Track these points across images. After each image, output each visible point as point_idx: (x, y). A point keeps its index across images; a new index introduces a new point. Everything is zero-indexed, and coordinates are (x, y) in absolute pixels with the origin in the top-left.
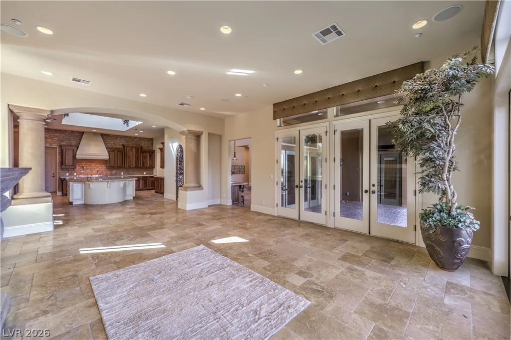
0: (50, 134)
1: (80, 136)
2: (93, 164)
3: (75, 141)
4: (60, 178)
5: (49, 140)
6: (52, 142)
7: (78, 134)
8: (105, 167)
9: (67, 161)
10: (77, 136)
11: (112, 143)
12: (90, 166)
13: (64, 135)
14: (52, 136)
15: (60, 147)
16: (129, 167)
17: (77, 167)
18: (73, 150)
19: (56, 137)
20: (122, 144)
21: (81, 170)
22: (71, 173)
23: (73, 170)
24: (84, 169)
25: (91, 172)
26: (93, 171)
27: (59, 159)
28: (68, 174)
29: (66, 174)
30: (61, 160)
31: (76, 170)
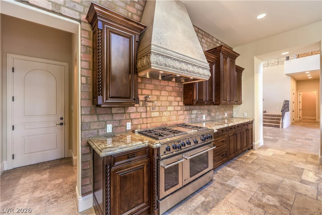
8: (182, 103)
12: (158, 98)
21: (142, 111)
22: (120, 121)
23: (123, 111)
24: (148, 108)
25: (160, 116)
26: (165, 113)
27: (85, 72)
28: (111, 125)
29: (105, 128)
30: (91, 75)
31: (130, 113)
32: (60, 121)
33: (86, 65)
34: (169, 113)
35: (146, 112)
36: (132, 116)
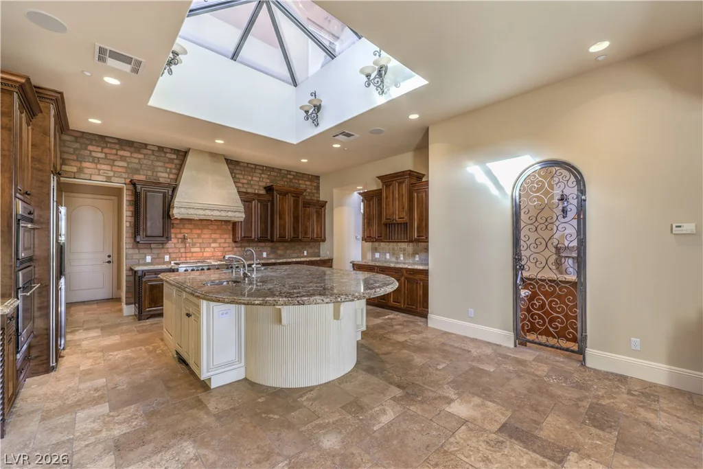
0: (106, 150)
1: (176, 162)
2: (205, 231)
3: (166, 172)
4: (131, 269)
5: (104, 167)
6: (111, 174)
7: (174, 156)
8: (231, 240)
9: (149, 224)
10: (171, 161)
11: (245, 181)
12: (199, 236)
13: (141, 156)
14: (112, 157)
15: (131, 187)
16: (282, 239)
17: (174, 240)
18: (164, 195)
19: (123, 158)
20: (264, 184)
21: (180, 246)
22: (158, 254)
23: (161, 247)
24: (187, 245)
25: (201, 252)
26: (207, 249)
27: (129, 219)
28: (150, 257)
29: (145, 258)
30: (133, 221)
31: (168, 248)
32: (108, 259)
33: (130, 214)
34: (213, 249)
35: (185, 247)
36: (170, 251)
